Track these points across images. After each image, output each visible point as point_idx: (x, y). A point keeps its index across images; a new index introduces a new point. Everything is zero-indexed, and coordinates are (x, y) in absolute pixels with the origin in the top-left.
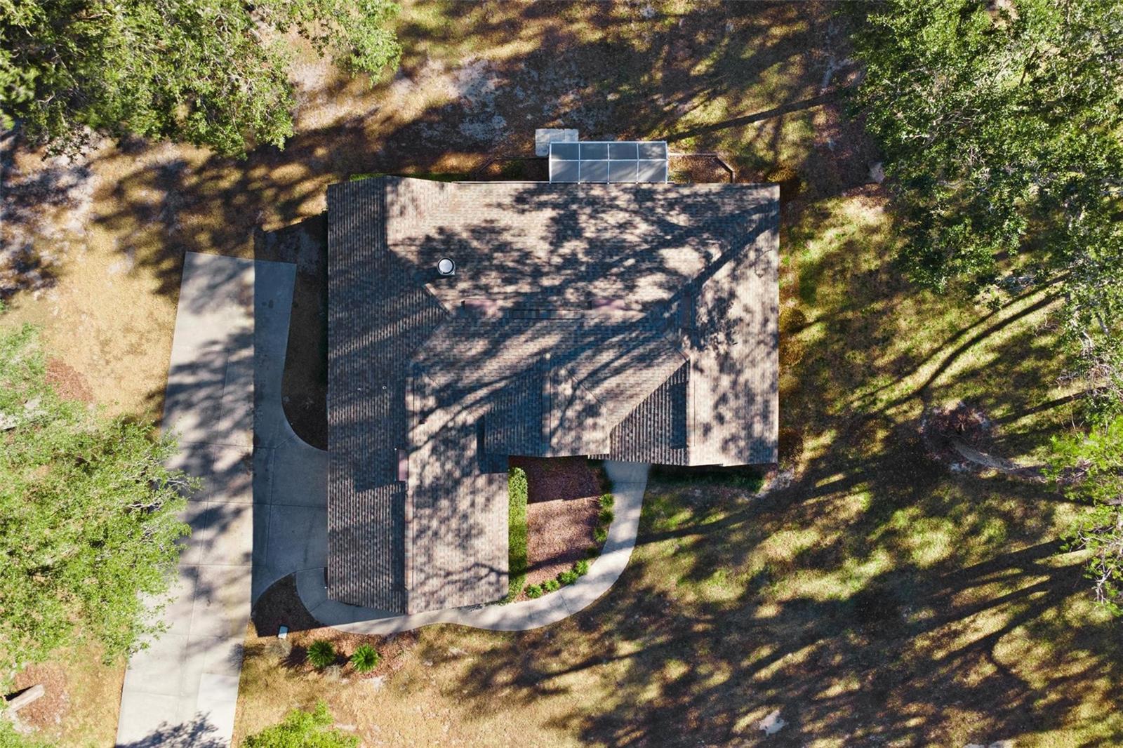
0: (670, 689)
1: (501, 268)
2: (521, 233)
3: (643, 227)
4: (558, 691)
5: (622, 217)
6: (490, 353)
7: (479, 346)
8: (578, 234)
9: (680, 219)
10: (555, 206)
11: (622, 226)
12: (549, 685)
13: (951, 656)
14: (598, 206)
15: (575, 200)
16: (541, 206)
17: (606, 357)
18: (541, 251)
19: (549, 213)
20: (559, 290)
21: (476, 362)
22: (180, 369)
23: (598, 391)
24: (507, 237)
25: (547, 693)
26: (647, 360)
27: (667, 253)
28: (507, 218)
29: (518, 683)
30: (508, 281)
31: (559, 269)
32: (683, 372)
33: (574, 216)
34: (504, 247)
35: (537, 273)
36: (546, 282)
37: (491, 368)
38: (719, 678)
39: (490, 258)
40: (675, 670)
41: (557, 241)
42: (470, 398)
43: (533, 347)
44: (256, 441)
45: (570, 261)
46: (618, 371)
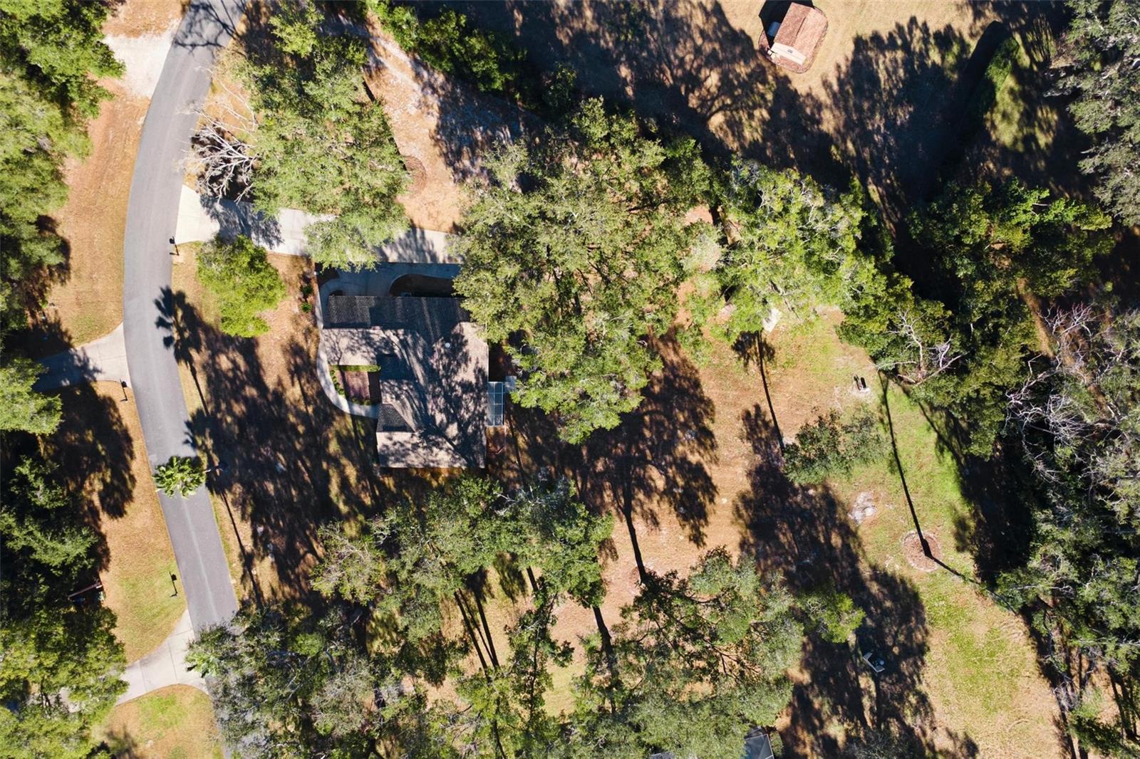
0: (294, 427)
1: (450, 364)
2: (465, 371)
3: (467, 416)
4: (293, 384)
5: (472, 408)
6: (418, 359)
7: (420, 356)
8: (464, 392)
9: (470, 429)
10: (477, 384)
11: (467, 409)
12: (296, 379)
13: (307, 537)
14: (477, 401)
15: (480, 391)
16: (477, 378)
17: (416, 402)
18: (458, 378)
19: (474, 381)
20: (440, 385)
21: (415, 355)
22: (423, 233)
23: (406, 400)
24: (463, 366)
25: (292, 378)
26: (415, 417)
27: (455, 425)
28: (472, 366)
29: (296, 365)
30: (444, 367)
31: (449, 385)
32: (411, 431)
33: (472, 391)
34: (459, 365)
35: (447, 377)
36: (444, 380)
37: (414, 359)
38: (298, 446)
39: (454, 359)
40: (301, 429)
41: (463, 385)
42: (404, 352)
43: (420, 376)
44: (393, 264)
45: (453, 389)
46: (412, 406)
